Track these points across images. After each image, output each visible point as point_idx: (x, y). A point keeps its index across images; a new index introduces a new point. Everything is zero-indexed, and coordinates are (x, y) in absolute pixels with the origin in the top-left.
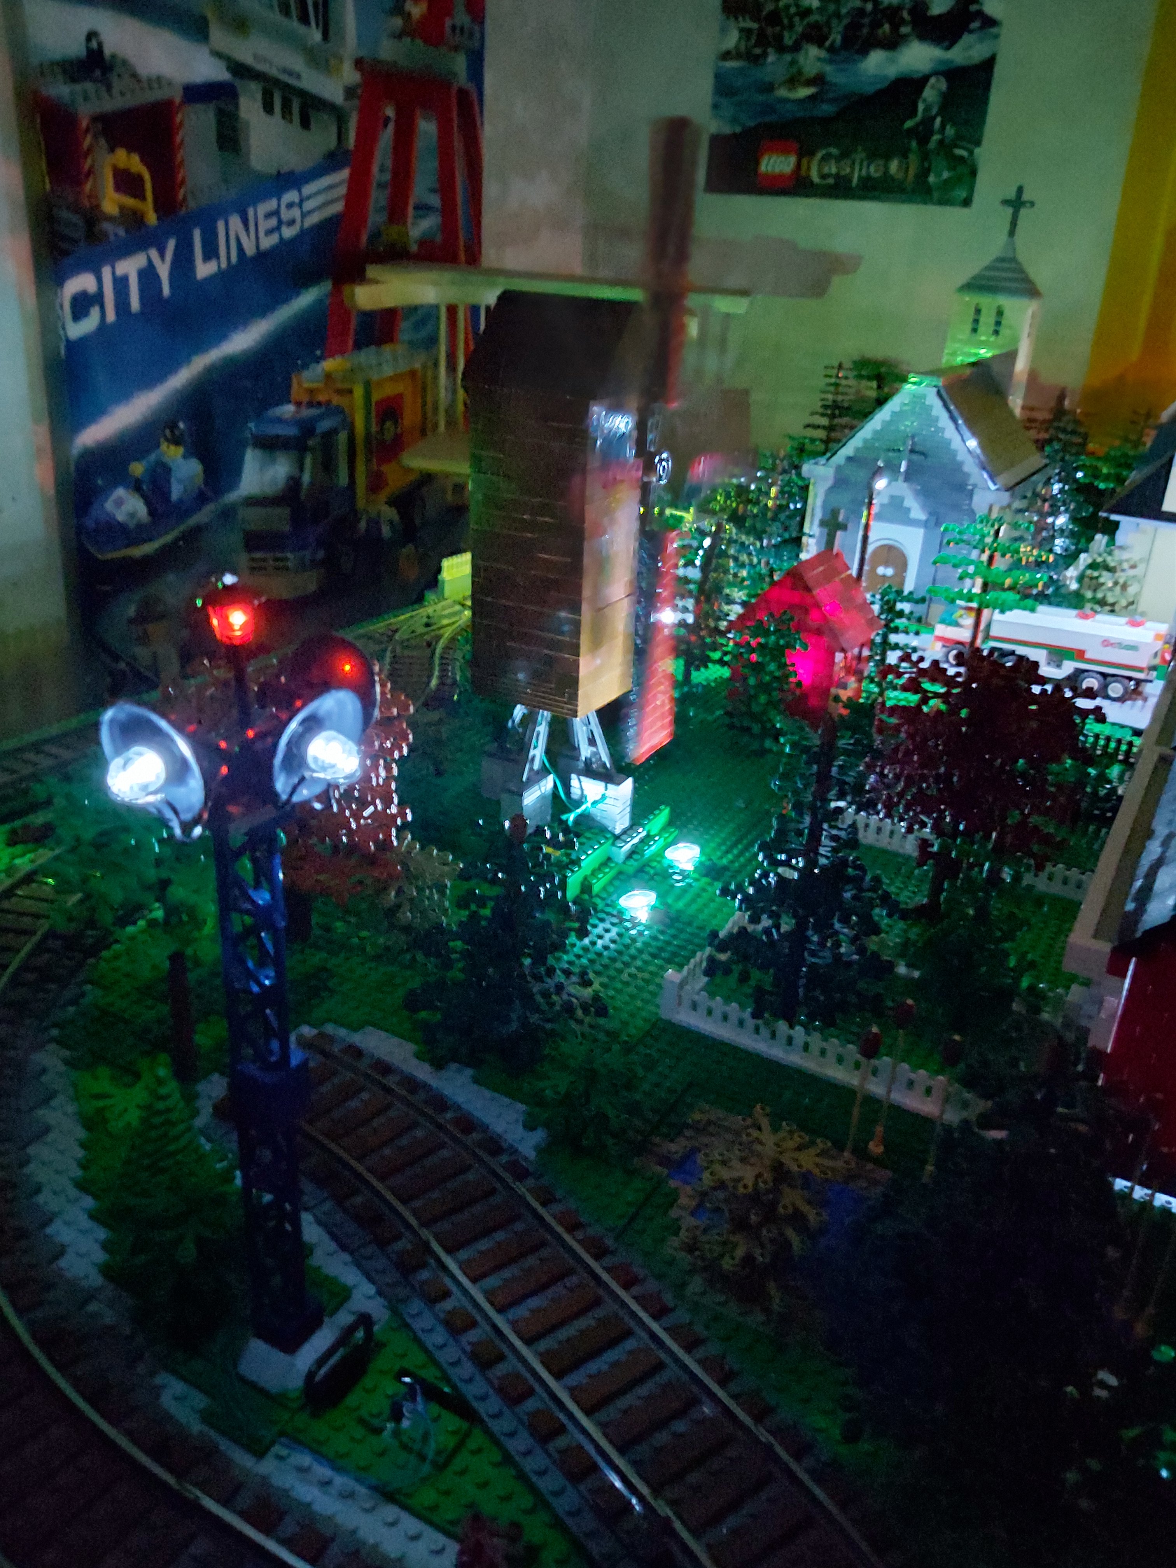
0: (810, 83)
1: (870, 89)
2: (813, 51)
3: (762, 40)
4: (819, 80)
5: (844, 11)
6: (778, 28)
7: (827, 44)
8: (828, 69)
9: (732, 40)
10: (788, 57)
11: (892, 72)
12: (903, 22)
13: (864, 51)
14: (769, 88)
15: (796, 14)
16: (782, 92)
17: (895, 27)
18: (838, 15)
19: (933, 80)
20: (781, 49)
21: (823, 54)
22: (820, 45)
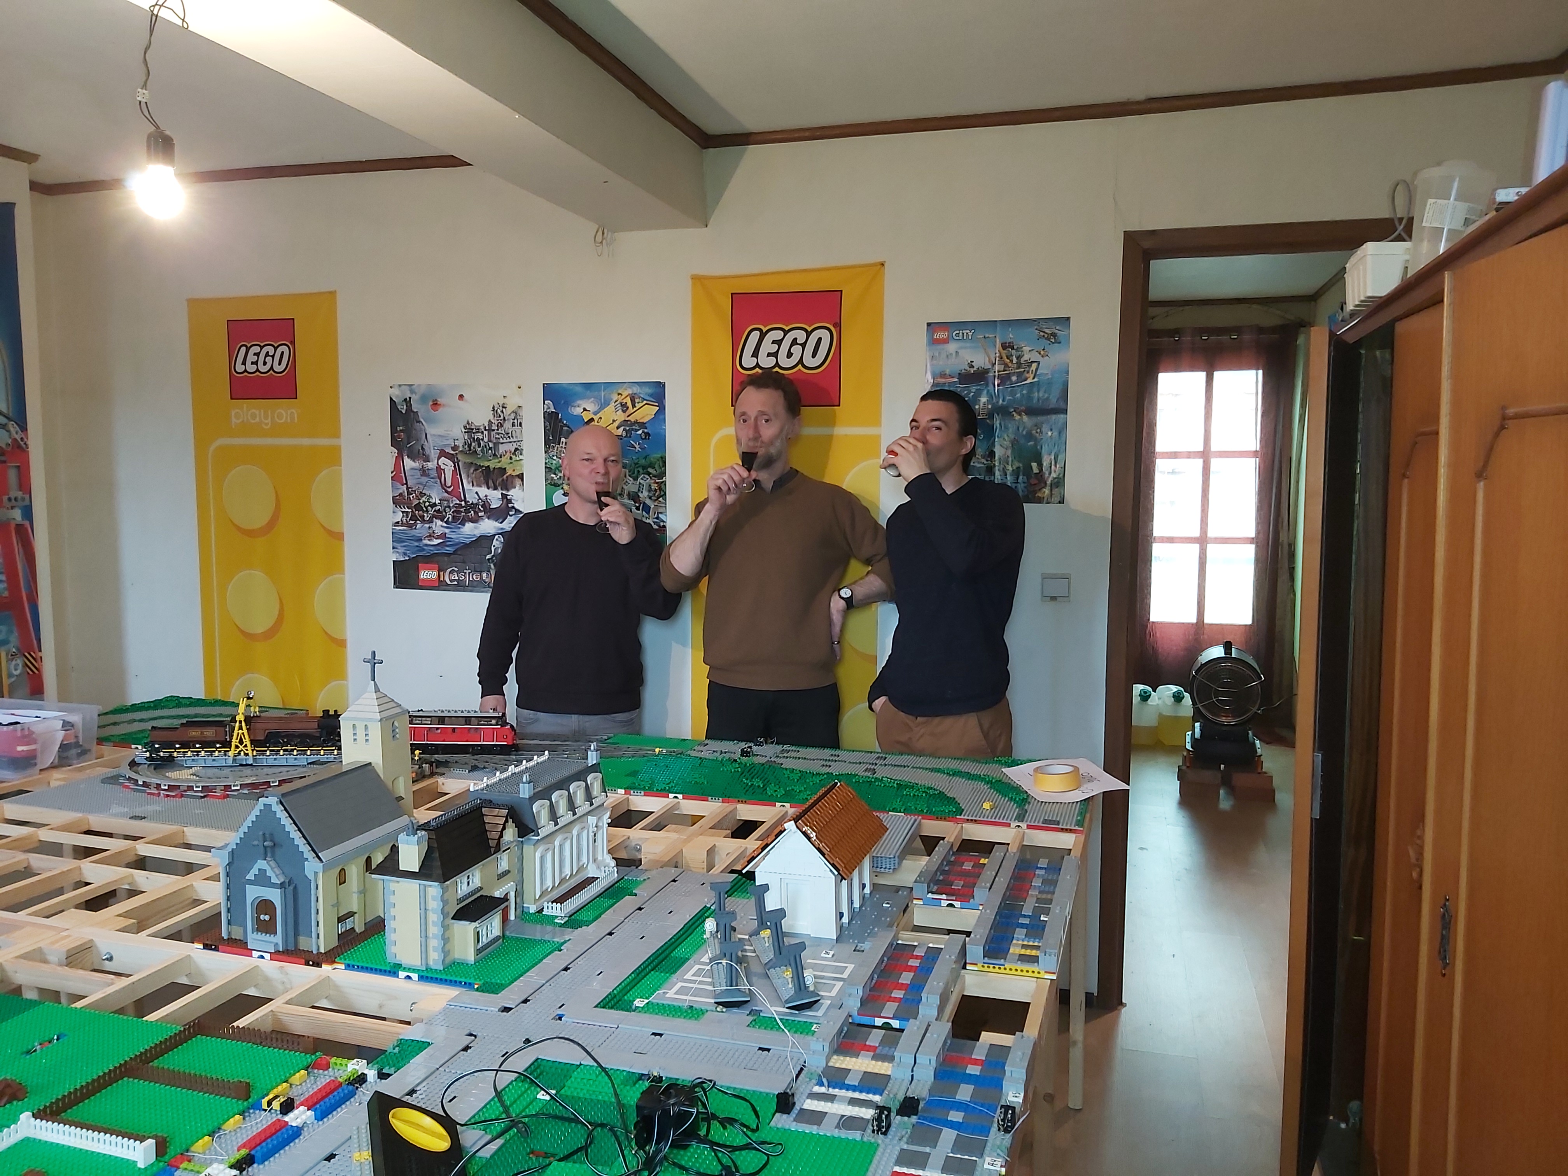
0: (438, 537)
1: (468, 541)
2: (439, 523)
3: (414, 518)
4: (443, 536)
5: (451, 505)
6: (421, 512)
7: (445, 520)
8: (447, 531)
9: (399, 516)
10: (427, 526)
11: (478, 533)
12: (481, 511)
13: (463, 524)
14: (420, 540)
15: (429, 506)
16: (426, 542)
17: (476, 513)
18: (449, 507)
19: (496, 537)
20: (423, 521)
21: (445, 525)
22: (442, 521)
